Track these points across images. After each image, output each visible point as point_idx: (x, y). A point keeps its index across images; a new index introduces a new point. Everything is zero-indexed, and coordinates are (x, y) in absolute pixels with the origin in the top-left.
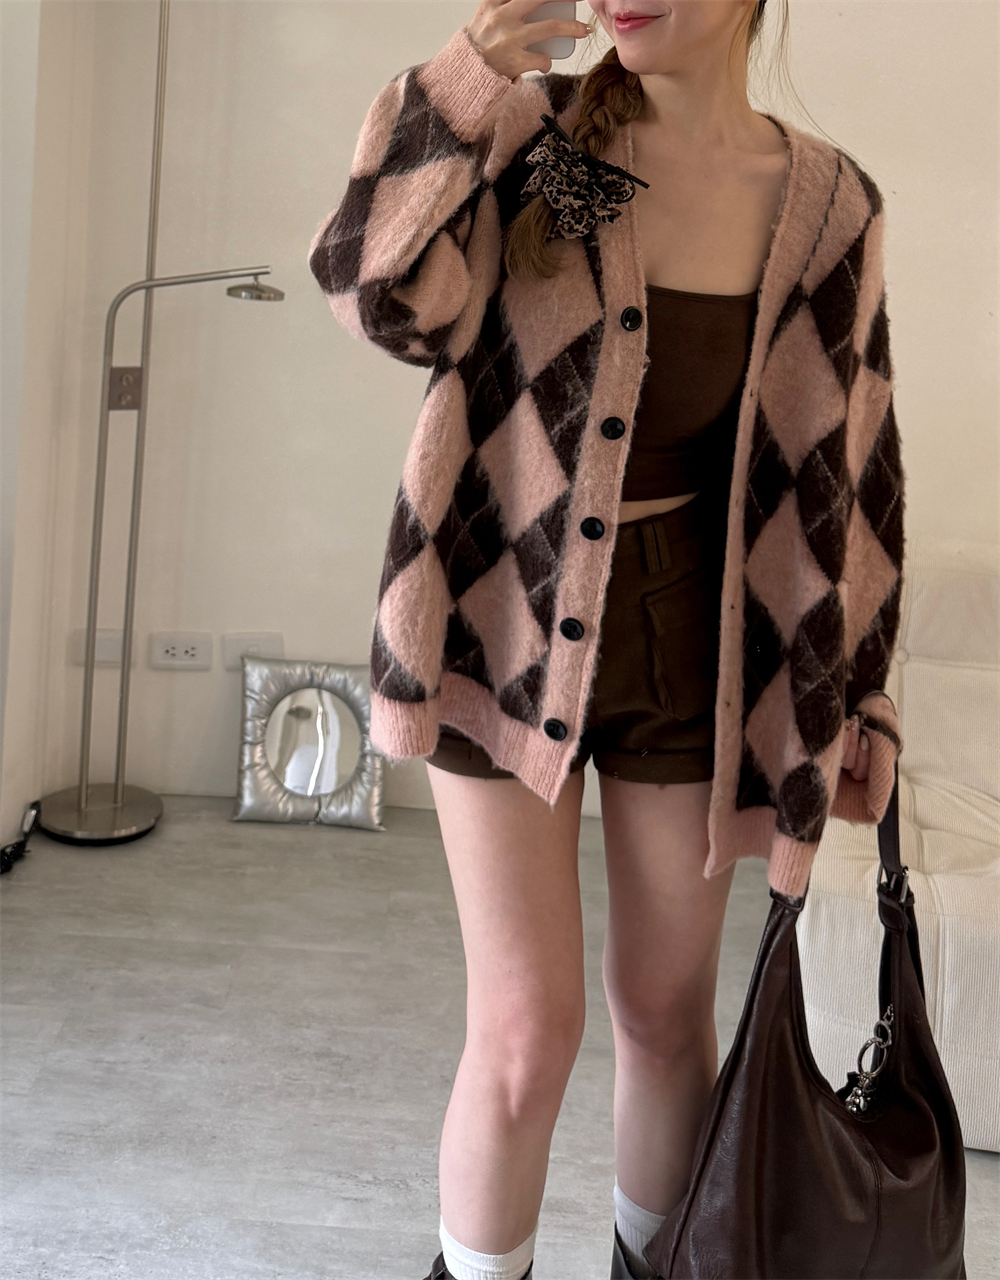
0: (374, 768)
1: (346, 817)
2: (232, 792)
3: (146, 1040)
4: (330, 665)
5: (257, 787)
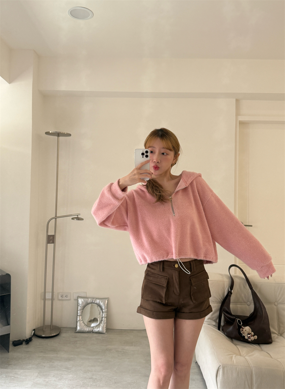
0: (104, 320)
1: (98, 331)
2: (75, 326)
3: (55, 376)
4: (96, 298)
5: (80, 326)
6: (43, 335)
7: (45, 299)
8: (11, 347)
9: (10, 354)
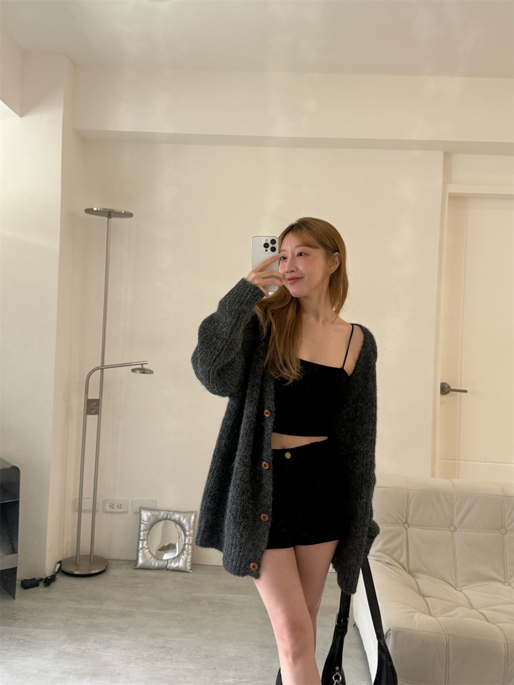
0: (188, 549)
1: (177, 567)
2: (135, 559)
3: (97, 642)
4: (174, 512)
5: (144, 556)
6: (77, 571)
7: (80, 511)
8: (18, 590)
9: (17, 601)
